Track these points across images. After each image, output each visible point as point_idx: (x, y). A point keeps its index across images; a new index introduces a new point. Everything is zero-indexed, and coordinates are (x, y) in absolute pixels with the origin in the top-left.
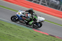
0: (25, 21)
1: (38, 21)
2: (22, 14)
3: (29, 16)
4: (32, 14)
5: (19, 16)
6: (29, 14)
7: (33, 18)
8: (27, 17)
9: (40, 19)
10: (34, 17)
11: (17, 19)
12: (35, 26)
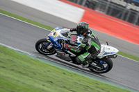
0: (70, 54)
1: (101, 56)
2: (62, 36)
3: (79, 41)
4: (86, 37)
5: (55, 40)
6: (79, 37)
7: (88, 45)
8: (73, 43)
9: (106, 49)
10: (90, 43)
11: (49, 47)
12: (95, 68)
